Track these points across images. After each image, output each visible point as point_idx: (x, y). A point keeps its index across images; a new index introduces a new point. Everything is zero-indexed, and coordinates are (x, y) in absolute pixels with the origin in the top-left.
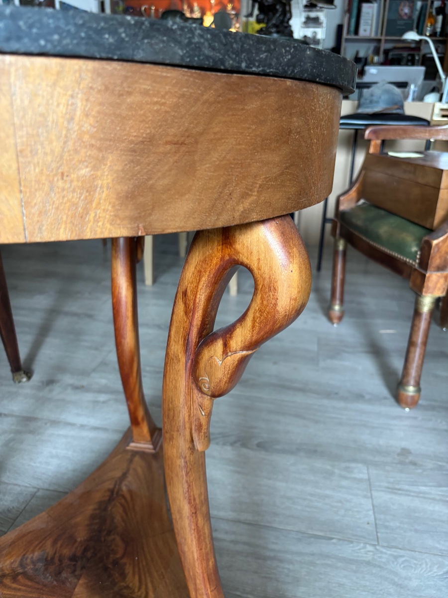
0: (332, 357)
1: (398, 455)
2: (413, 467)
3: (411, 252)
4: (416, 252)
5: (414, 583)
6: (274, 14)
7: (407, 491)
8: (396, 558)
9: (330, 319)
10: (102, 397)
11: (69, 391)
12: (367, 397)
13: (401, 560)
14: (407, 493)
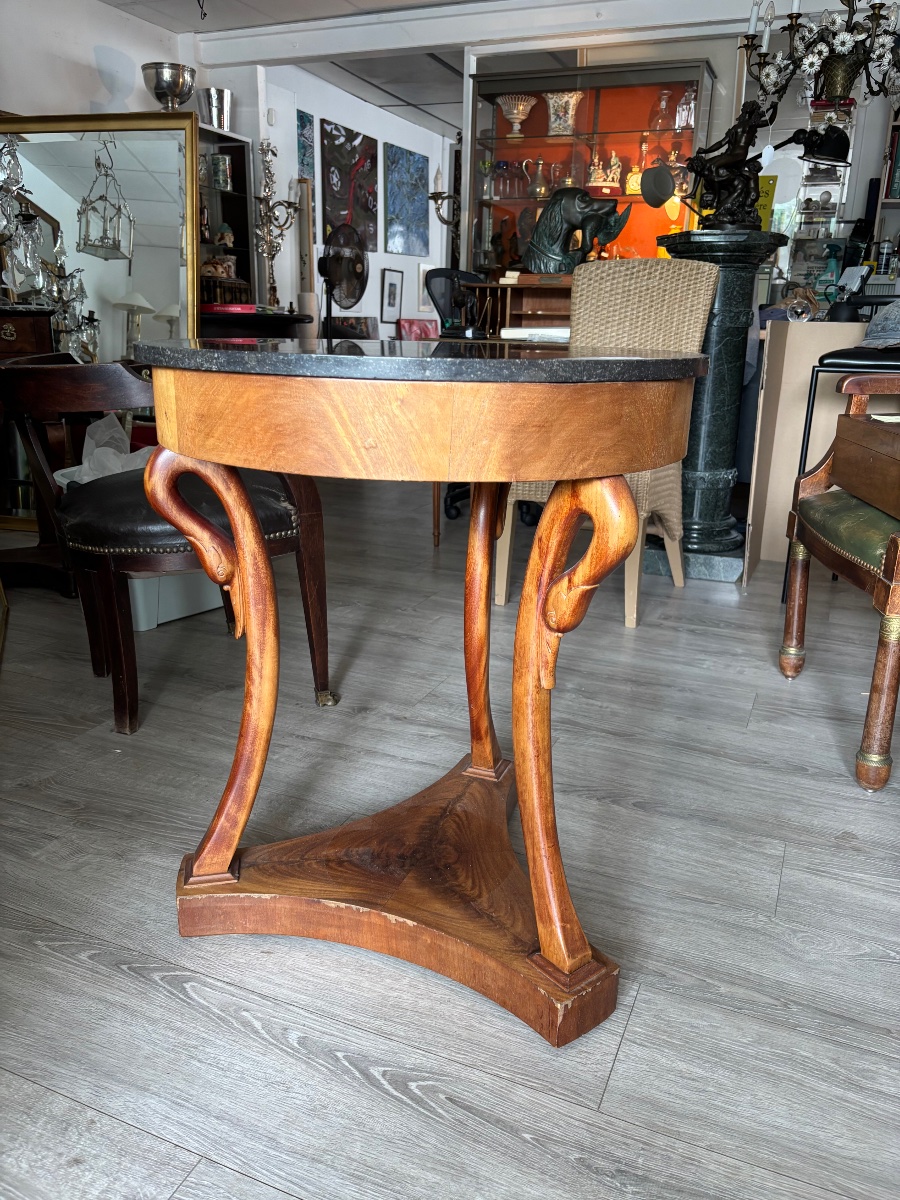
0: (770, 719)
1: (836, 838)
2: (855, 853)
3: (876, 556)
4: (882, 555)
5: (813, 957)
6: (730, 194)
7: (836, 874)
8: (794, 931)
9: (782, 669)
10: (431, 732)
11: (388, 720)
12: (811, 770)
13: (800, 935)
14: (835, 877)
